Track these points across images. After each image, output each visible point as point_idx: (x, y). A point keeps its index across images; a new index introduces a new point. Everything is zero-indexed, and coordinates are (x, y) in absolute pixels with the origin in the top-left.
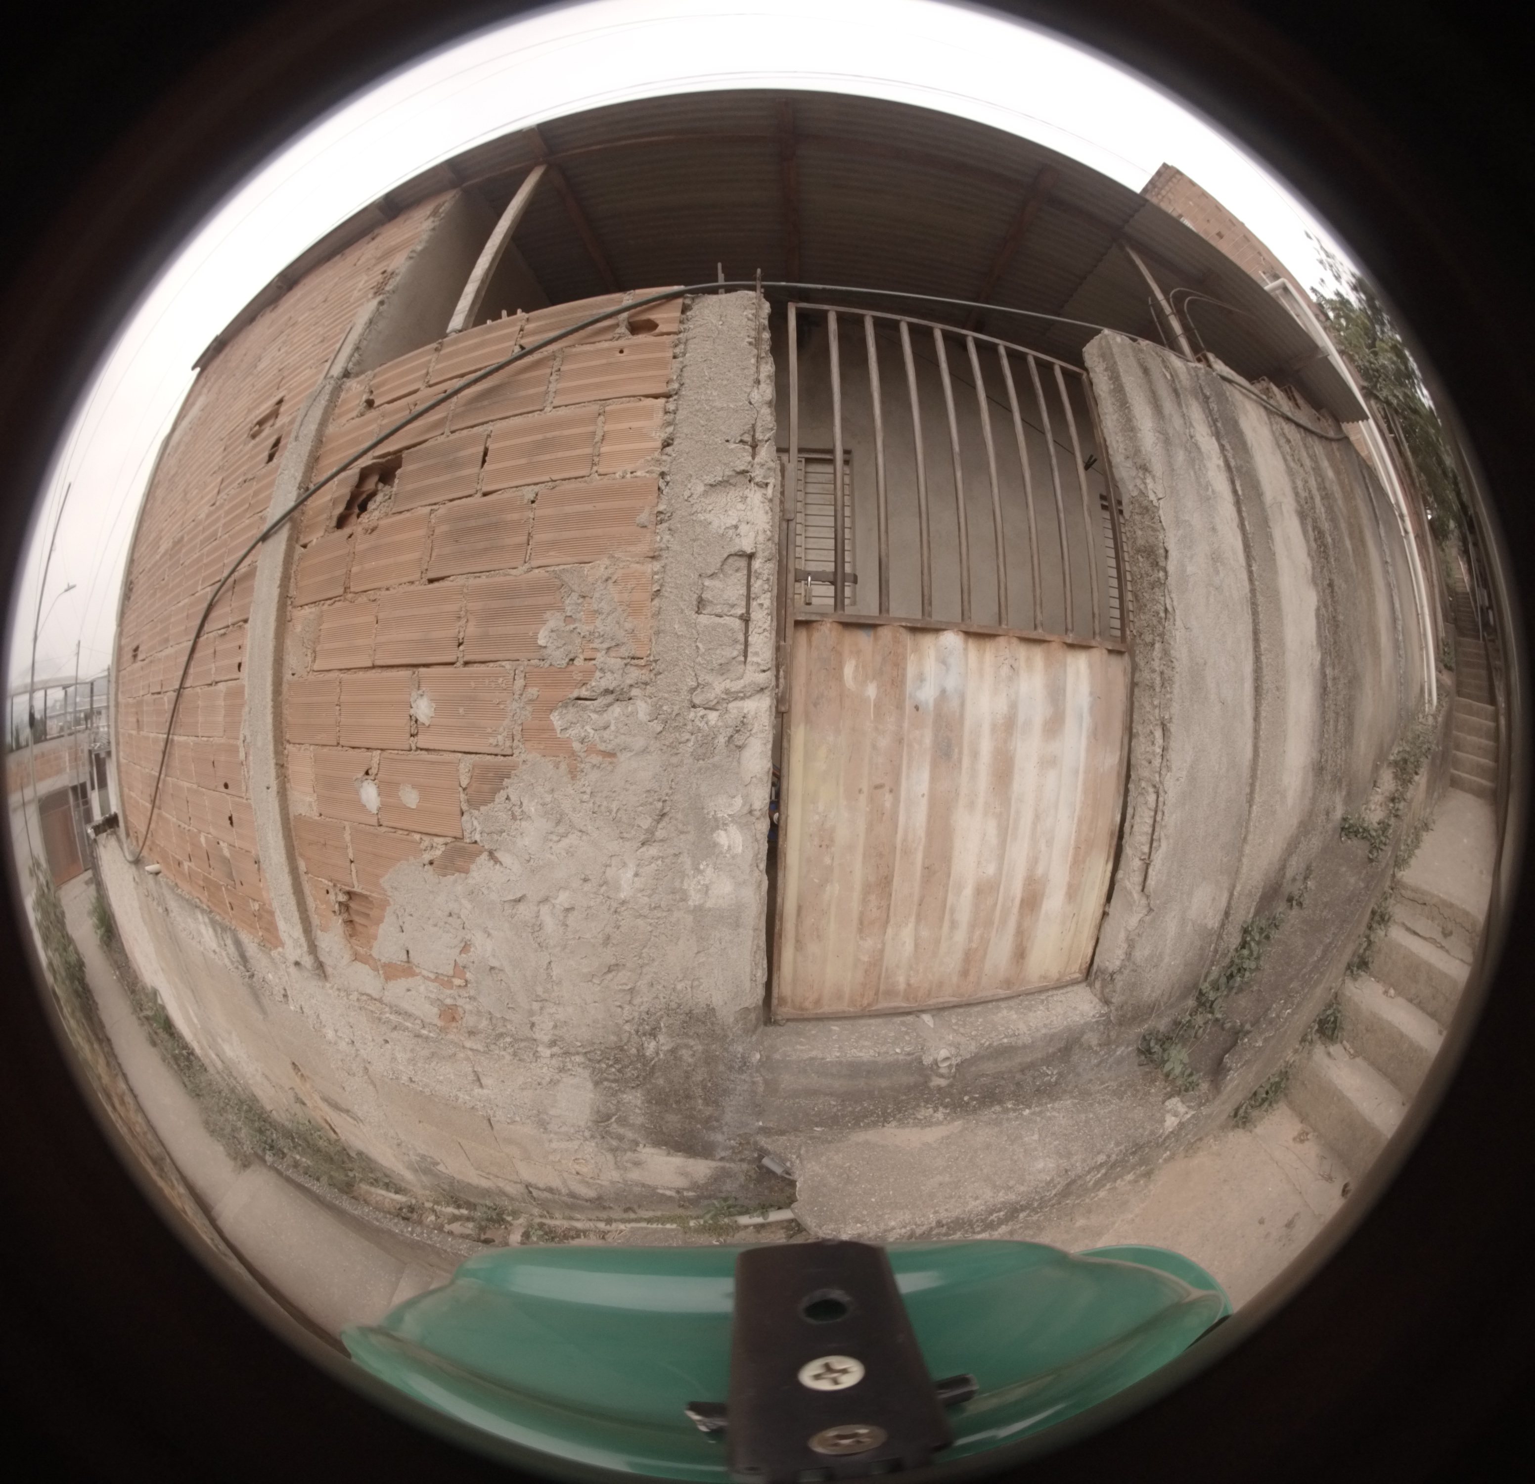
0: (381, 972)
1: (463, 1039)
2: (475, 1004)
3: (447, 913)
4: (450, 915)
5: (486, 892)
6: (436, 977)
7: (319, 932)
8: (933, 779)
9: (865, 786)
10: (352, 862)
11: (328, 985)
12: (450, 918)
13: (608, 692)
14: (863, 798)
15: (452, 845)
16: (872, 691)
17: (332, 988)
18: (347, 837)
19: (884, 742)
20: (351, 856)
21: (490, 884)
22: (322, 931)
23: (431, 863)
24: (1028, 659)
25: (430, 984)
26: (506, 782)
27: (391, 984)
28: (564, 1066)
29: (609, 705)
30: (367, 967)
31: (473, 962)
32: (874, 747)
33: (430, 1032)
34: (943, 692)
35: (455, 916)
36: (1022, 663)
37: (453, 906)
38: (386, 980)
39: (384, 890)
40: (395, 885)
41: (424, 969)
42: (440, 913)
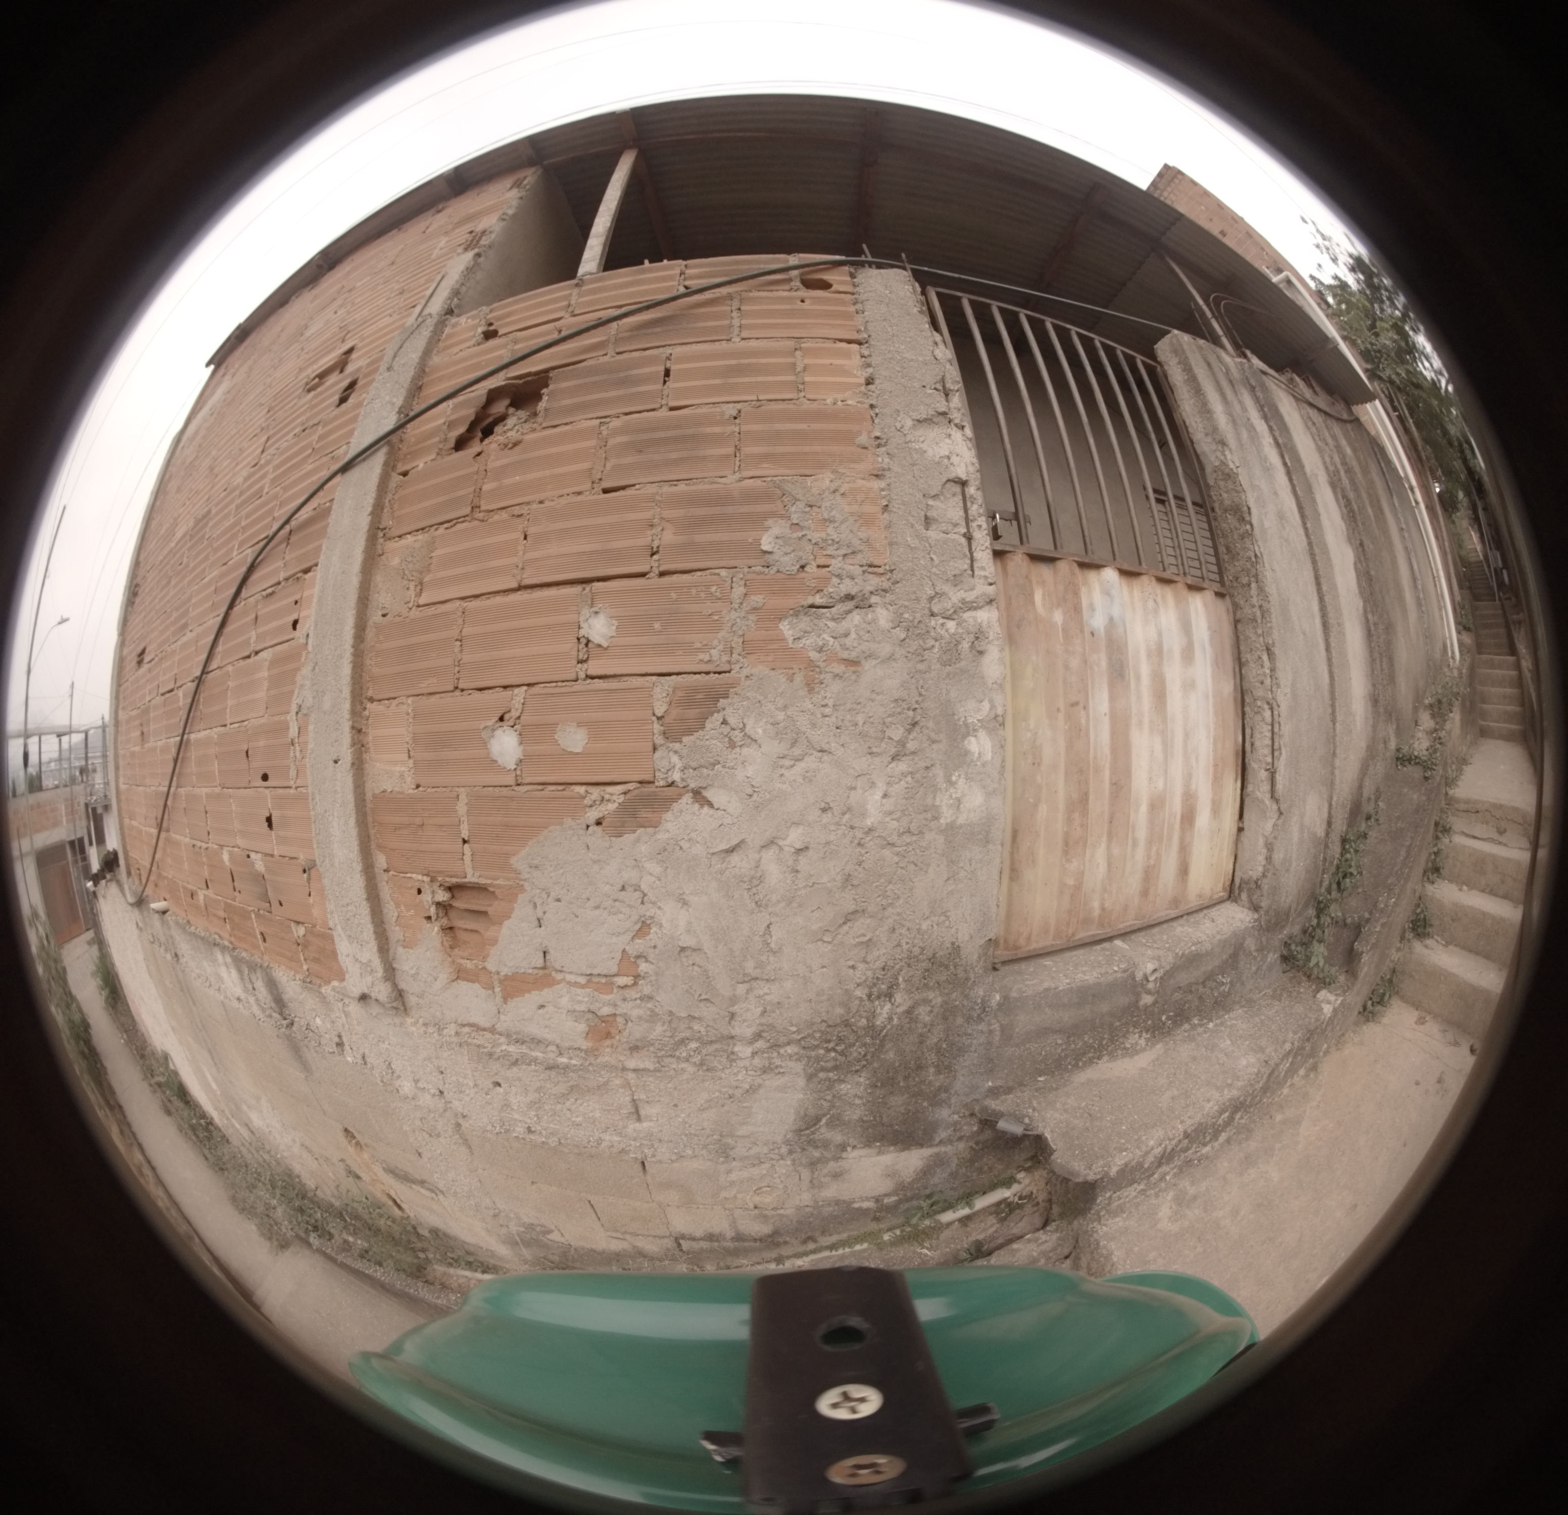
0: (497, 990)
1: (622, 1058)
2: (650, 1005)
3: (619, 887)
4: (623, 888)
5: (685, 845)
6: (589, 981)
7: (400, 950)
8: (1112, 698)
9: (1061, 704)
10: (465, 842)
11: (409, 1020)
12: (623, 893)
13: (849, 597)
14: (1061, 716)
15: (637, 792)
16: (1058, 617)
17: (415, 1024)
18: (462, 808)
19: (1075, 663)
20: (465, 834)
21: (693, 835)
22: (404, 947)
23: (599, 823)
24: (1163, 597)
25: (579, 991)
26: (722, 702)
27: (512, 1003)
28: (770, 1063)
29: (849, 612)
30: (476, 985)
31: (655, 947)
32: (1066, 667)
33: (571, 1058)
34: (1111, 619)
35: (630, 889)
36: (1159, 599)
37: (630, 875)
38: (505, 1000)
39: (517, 872)
40: (536, 862)
41: (570, 973)
42: (607, 888)
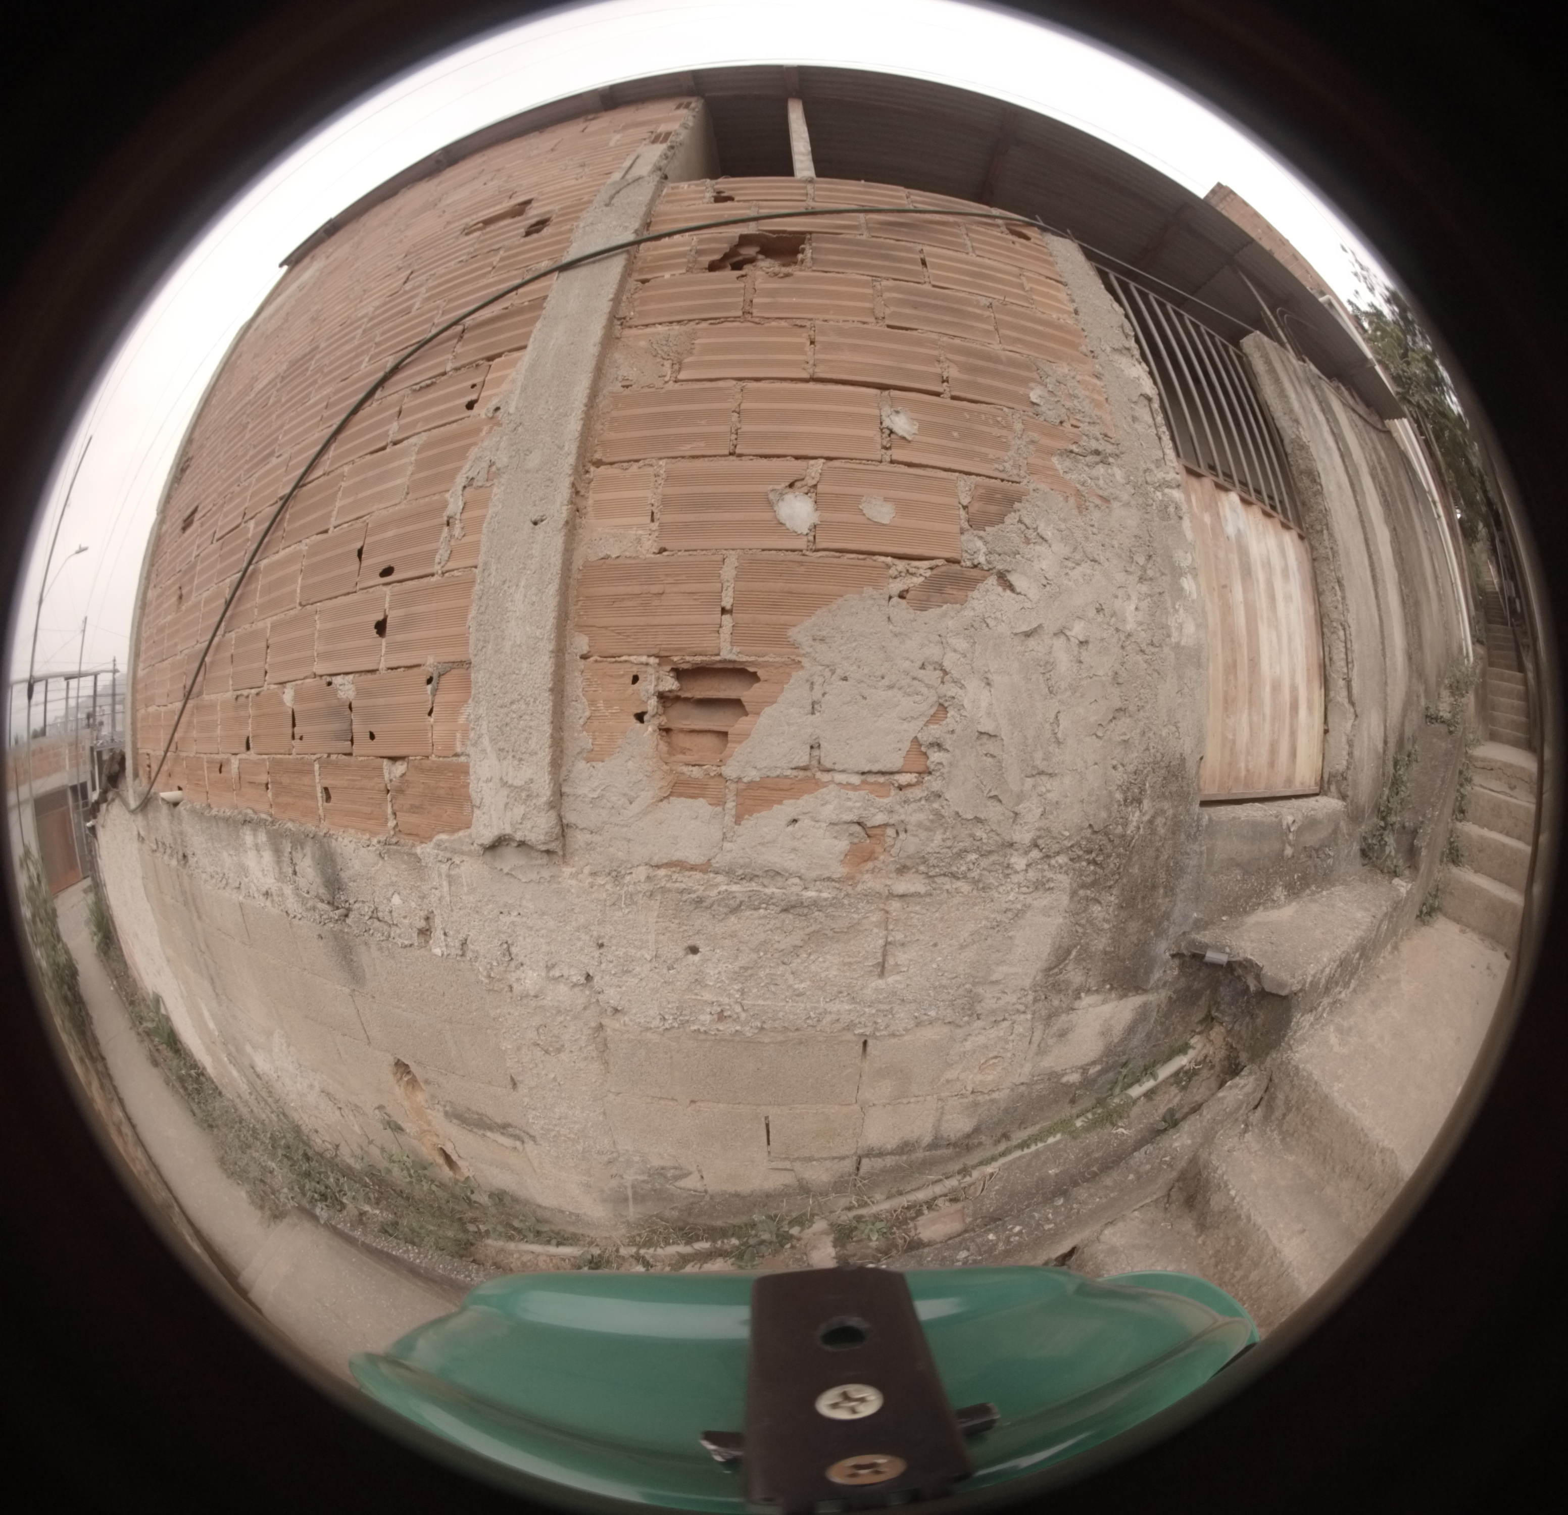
0: (731, 804)
3: (919, 664)
4: (923, 666)
5: (991, 623)
6: (864, 782)
10: (724, 611)
11: (567, 870)
12: (923, 671)
13: (1096, 453)
15: (943, 568)
17: (576, 874)
18: (728, 572)
20: (727, 602)
23: (902, 595)
25: (851, 794)
26: (1017, 505)
27: (748, 822)
28: (1043, 877)
29: (1097, 463)
30: (699, 802)
31: (952, 732)
33: (819, 891)
35: (931, 667)
37: (933, 652)
38: (738, 819)
39: (794, 646)
40: (824, 633)
41: (843, 771)
42: (907, 664)
